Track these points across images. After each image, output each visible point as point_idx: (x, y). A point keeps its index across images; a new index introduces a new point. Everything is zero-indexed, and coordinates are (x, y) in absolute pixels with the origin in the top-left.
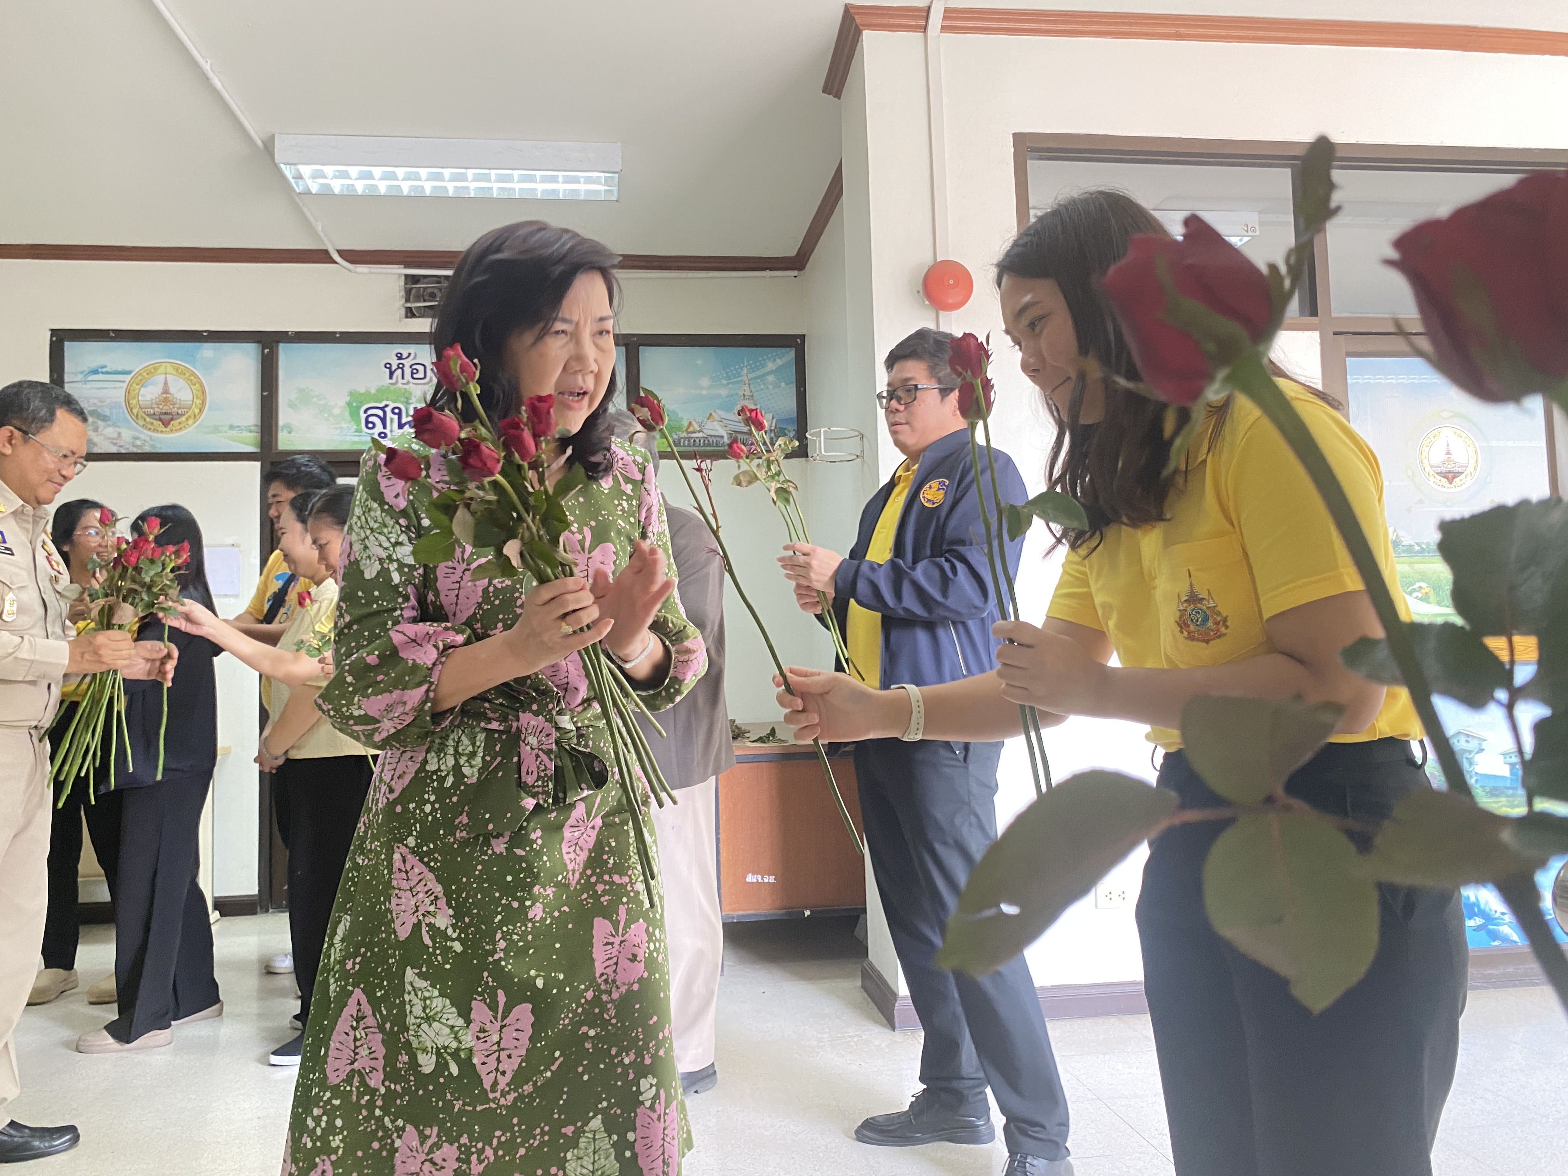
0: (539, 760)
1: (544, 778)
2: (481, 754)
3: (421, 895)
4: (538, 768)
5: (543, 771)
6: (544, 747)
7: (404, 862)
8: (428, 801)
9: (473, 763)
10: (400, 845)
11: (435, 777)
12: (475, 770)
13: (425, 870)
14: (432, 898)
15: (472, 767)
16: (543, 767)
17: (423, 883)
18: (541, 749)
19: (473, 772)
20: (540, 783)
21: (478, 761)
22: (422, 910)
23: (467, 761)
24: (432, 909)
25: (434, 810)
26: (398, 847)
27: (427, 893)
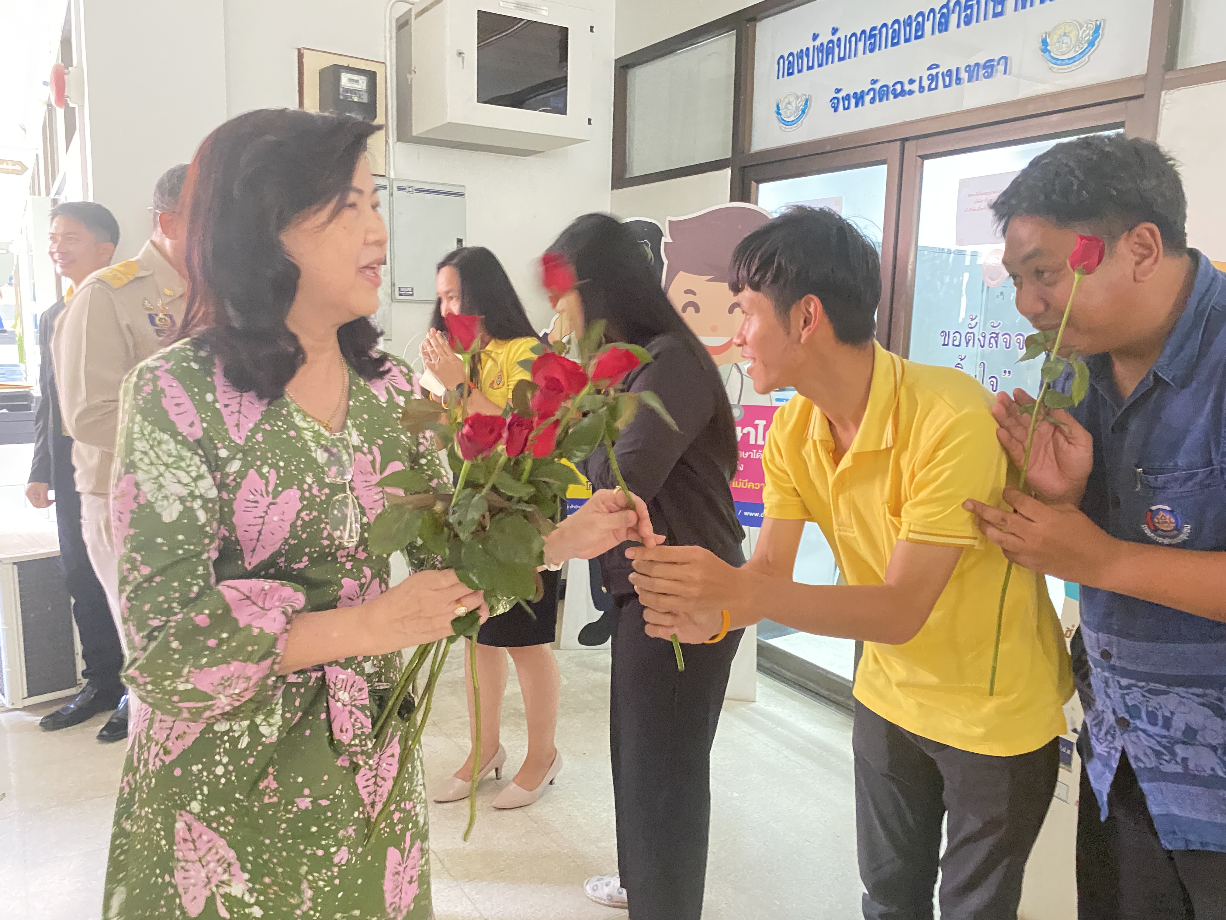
0: (354, 717)
1: (360, 736)
2: (280, 712)
3: (212, 865)
4: (354, 726)
5: (359, 729)
6: (358, 703)
7: (190, 830)
8: (220, 762)
9: (272, 721)
10: (183, 812)
11: (226, 738)
12: (275, 728)
13: (215, 836)
14: (225, 865)
15: (270, 725)
16: (359, 725)
17: (214, 851)
18: (355, 706)
19: (272, 731)
20: (357, 741)
21: (277, 719)
22: (214, 881)
23: (265, 720)
24: (226, 877)
25: (227, 773)
26: (181, 815)
27: (218, 861)
